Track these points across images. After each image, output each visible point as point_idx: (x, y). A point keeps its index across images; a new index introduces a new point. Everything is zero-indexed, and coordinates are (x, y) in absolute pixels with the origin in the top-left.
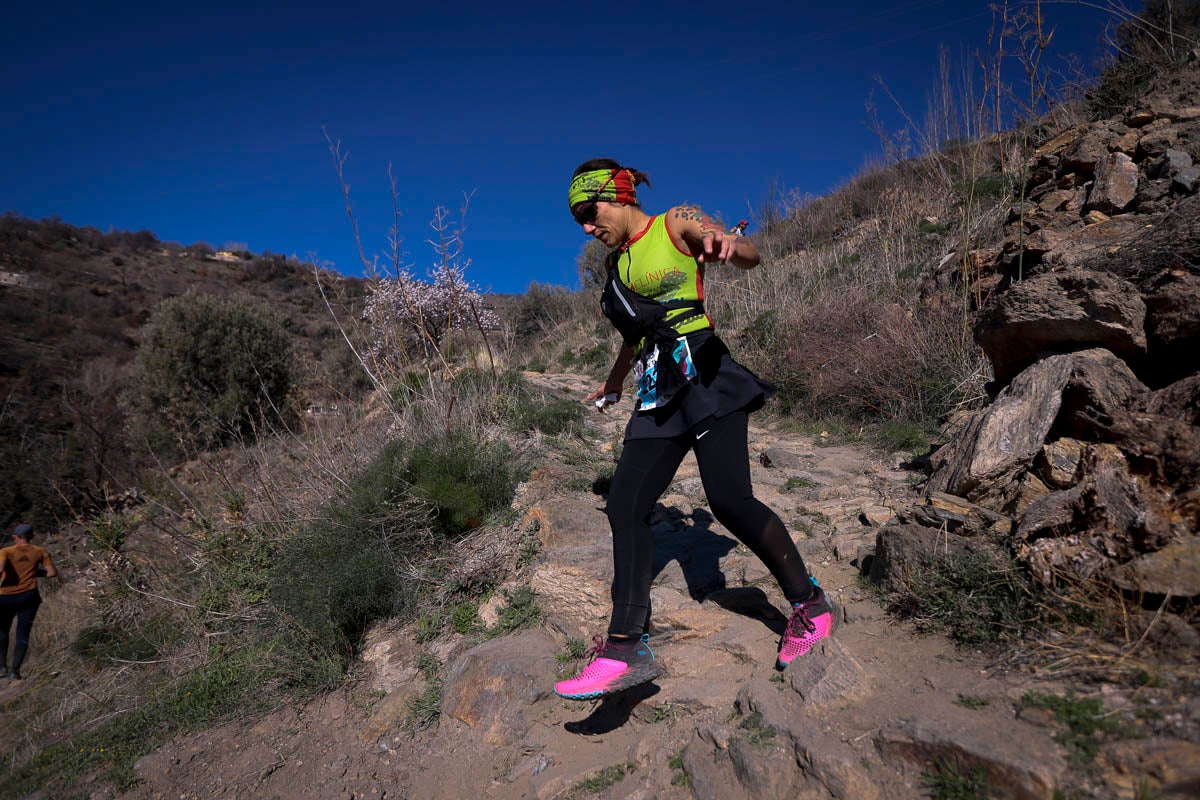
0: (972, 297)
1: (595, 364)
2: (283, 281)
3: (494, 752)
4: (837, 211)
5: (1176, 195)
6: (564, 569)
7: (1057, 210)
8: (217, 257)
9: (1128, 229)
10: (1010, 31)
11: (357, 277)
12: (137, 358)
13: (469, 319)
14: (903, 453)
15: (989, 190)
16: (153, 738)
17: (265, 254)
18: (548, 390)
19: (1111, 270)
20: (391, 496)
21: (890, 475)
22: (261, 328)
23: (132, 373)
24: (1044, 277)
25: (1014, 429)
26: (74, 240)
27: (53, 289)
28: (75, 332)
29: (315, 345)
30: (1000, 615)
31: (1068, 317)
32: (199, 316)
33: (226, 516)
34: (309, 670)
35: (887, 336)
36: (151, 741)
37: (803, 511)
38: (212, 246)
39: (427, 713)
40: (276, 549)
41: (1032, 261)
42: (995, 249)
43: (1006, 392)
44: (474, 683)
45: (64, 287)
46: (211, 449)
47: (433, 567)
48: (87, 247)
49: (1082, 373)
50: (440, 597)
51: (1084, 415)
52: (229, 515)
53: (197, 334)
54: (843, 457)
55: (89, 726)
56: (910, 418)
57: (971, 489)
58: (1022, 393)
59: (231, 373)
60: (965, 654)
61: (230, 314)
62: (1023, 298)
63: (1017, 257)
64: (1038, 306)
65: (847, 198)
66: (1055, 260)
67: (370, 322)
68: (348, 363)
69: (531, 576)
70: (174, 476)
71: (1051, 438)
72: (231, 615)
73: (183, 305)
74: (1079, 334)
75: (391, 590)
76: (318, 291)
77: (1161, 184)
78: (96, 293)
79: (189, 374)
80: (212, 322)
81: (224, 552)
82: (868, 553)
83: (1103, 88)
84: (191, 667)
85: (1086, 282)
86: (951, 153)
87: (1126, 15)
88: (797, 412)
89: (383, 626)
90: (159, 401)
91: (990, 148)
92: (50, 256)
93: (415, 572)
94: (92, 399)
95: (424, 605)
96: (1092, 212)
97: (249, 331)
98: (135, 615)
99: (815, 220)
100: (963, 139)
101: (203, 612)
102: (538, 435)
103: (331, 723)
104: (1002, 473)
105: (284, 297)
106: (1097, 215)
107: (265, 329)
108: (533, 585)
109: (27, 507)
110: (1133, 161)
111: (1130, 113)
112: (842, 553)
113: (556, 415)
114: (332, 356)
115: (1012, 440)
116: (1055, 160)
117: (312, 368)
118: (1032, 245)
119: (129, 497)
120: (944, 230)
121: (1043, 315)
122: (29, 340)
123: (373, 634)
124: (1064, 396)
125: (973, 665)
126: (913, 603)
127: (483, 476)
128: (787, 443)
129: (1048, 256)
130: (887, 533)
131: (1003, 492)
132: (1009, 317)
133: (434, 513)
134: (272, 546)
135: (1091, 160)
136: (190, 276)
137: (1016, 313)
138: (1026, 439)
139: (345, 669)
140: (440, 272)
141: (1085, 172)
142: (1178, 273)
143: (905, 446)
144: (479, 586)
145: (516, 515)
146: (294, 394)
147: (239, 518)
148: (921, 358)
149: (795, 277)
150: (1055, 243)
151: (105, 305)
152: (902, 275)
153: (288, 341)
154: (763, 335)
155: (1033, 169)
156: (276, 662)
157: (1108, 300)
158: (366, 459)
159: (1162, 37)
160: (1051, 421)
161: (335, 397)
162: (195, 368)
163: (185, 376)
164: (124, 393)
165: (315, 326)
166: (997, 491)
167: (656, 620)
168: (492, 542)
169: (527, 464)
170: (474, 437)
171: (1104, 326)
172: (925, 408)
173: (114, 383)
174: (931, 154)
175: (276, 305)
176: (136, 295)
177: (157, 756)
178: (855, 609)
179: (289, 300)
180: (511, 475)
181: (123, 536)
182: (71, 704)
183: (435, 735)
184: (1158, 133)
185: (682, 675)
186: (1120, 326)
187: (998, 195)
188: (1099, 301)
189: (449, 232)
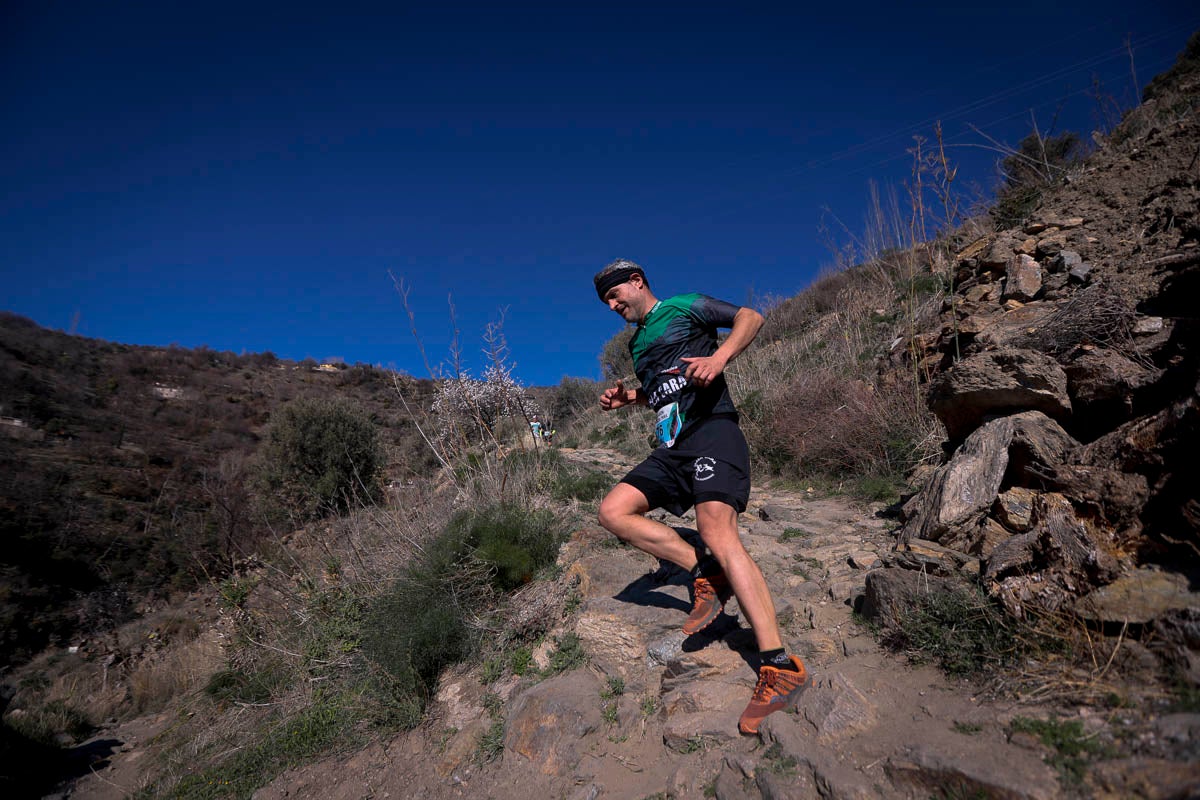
0: (921, 372)
1: (618, 440)
2: (370, 384)
3: (550, 782)
4: (803, 309)
5: (1073, 285)
6: (602, 616)
7: (980, 300)
8: (321, 369)
9: (1040, 315)
10: (924, 168)
11: (427, 379)
12: (261, 450)
13: (515, 408)
14: (878, 504)
15: (925, 287)
16: (267, 772)
17: (357, 365)
18: (581, 463)
19: (1034, 347)
20: (458, 558)
21: (869, 523)
22: (352, 423)
23: (255, 462)
24: (981, 355)
25: (972, 482)
26: (217, 361)
27: (200, 400)
28: (214, 431)
29: (395, 433)
30: (982, 646)
31: (1004, 387)
32: (306, 415)
33: (325, 577)
34: (394, 710)
35: (855, 407)
36: (265, 775)
37: (800, 558)
38: (318, 362)
39: (492, 747)
40: (366, 604)
41: (966, 343)
42: (935, 333)
43: (961, 451)
44: (532, 720)
45: (208, 397)
46: (314, 521)
47: (493, 617)
48: (226, 366)
49: (1022, 433)
50: (500, 644)
51: (1032, 469)
52: (328, 576)
53: (305, 429)
54: (828, 509)
55: (217, 759)
56: (881, 473)
57: (941, 535)
58: (975, 451)
59: (329, 459)
60: (955, 683)
61: (329, 413)
62: (966, 373)
63: (954, 339)
64: (979, 379)
65: (810, 297)
66: (985, 339)
67: (437, 414)
68: (420, 447)
69: (576, 623)
70: (286, 543)
71: (1004, 488)
72: (330, 663)
73: (294, 406)
74: (1015, 400)
75: (460, 638)
76: (396, 391)
77: (1059, 279)
78: (231, 401)
79: (297, 459)
80: (315, 420)
81: (325, 608)
82: (858, 593)
83: (1002, 206)
84: (299, 708)
85: (1015, 358)
86: (889, 259)
87: (1011, 153)
88: (786, 473)
89: (453, 670)
90: (275, 484)
91: (918, 254)
92: (198, 375)
93: (479, 623)
94: (225, 483)
95: (487, 651)
96: (1009, 301)
97: (344, 425)
98: (255, 661)
99: (786, 316)
100: (896, 247)
101: (308, 660)
102: (576, 502)
103: (413, 757)
104: (967, 520)
105: (371, 396)
106: (1013, 303)
107: (355, 423)
108: (578, 631)
109: (174, 572)
110: (1035, 260)
111: (1026, 224)
112: (837, 594)
113: (589, 485)
114: (408, 441)
115: (972, 492)
116: (973, 263)
117: (394, 453)
118: (965, 329)
119: (251, 561)
120: (892, 319)
121: (983, 386)
122: (181, 439)
123: (445, 677)
124: (1009, 453)
125: (963, 693)
126: (904, 637)
127: (532, 538)
128: (781, 499)
129: (979, 337)
130: (874, 577)
131: (969, 536)
132: (955, 389)
133: (494, 571)
134: (362, 602)
135: (1002, 261)
136: (300, 384)
137: (961, 385)
138: (983, 490)
139: (423, 709)
140: (491, 373)
141: (999, 270)
142: (1088, 348)
143: (879, 497)
144: (532, 633)
145: (560, 570)
146: (379, 475)
147: (337, 579)
148: (884, 424)
149: (774, 362)
150: (983, 326)
151: (237, 409)
152: (861, 357)
153: (374, 432)
154: (752, 411)
155: (957, 269)
156: (366, 705)
157: (1035, 372)
158: (438, 525)
159: (1041, 167)
160: (1002, 474)
161: (410, 474)
162: (303, 456)
163: (295, 463)
164: (250, 478)
165: (395, 418)
166: (964, 536)
167: (683, 660)
168: (539, 597)
169: (568, 527)
170: (524, 505)
171: (1035, 393)
172: (892, 464)
173: (242, 471)
174: (873, 261)
175: (365, 403)
176: (260, 401)
177: (270, 789)
178: (853, 644)
179: (375, 399)
180: (555, 537)
181: (246, 595)
182: (203, 739)
183: (499, 767)
184: (1051, 239)
185: (709, 709)
186: (1047, 392)
187: (932, 290)
188: (1028, 373)
189: (498, 342)
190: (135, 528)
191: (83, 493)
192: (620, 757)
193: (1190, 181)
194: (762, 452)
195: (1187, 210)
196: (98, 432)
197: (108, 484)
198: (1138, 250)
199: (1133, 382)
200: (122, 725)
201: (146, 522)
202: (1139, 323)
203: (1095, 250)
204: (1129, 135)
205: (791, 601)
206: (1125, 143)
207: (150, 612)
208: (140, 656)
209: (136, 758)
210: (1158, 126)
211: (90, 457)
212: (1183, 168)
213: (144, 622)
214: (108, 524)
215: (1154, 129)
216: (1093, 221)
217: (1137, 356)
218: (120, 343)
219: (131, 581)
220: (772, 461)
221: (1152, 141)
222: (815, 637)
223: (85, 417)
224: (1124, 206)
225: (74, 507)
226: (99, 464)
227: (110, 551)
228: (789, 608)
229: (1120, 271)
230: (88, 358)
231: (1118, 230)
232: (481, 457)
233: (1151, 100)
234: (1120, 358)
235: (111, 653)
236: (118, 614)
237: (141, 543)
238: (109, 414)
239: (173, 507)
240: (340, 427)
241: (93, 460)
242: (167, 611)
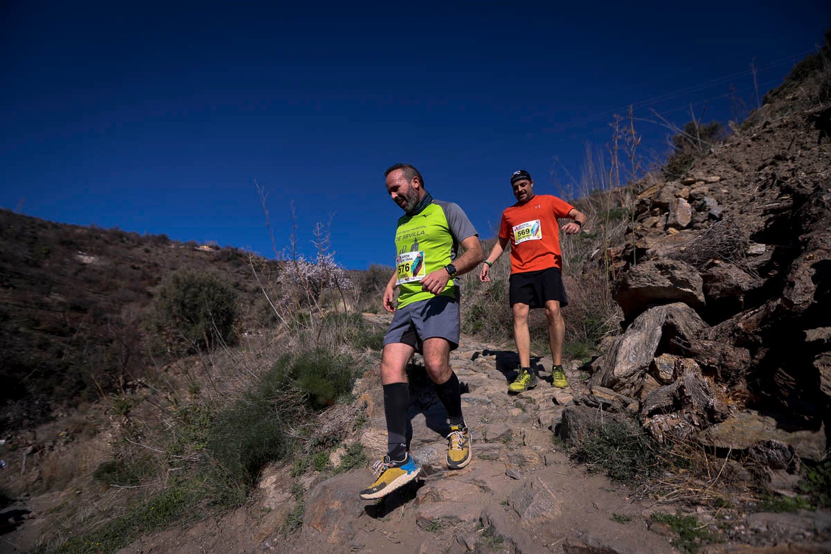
0: (610, 273)
2: (235, 261)
3: (334, 549)
5: (711, 220)
6: (380, 431)
7: (652, 227)
8: (201, 248)
9: (689, 238)
10: (620, 137)
11: (274, 259)
12: (152, 303)
14: (576, 361)
15: (616, 216)
16: (129, 537)
17: (227, 247)
18: (377, 324)
19: (683, 259)
20: (281, 387)
22: (220, 288)
23: (148, 313)
24: (648, 263)
25: (637, 349)
26: (125, 239)
27: (110, 266)
28: (119, 288)
29: (251, 297)
30: (635, 462)
31: (662, 285)
32: (187, 281)
34: (225, 494)
36: (127, 539)
38: (198, 242)
39: (295, 522)
40: (215, 417)
41: (640, 255)
42: (621, 248)
43: (632, 327)
44: (324, 504)
45: (117, 264)
46: (185, 356)
47: (305, 429)
48: (131, 243)
50: (307, 448)
51: (675, 342)
52: (189, 396)
53: (185, 291)
55: (95, 526)
56: (580, 341)
57: (615, 384)
58: (640, 328)
59: (202, 312)
60: (616, 487)
61: (204, 280)
62: (637, 275)
63: (633, 251)
64: (645, 279)
66: (653, 253)
67: (281, 284)
68: (267, 308)
69: (361, 436)
70: (166, 371)
71: (658, 354)
72: (185, 458)
73: (179, 274)
74: (668, 295)
75: (278, 444)
77: (702, 215)
78: (134, 268)
79: (179, 311)
80: (193, 284)
81: (185, 417)
82: (558, 422)
83: (669, 166)
85: (670, 266)
86: (595, 196)
89: (273, 466)
91: (614, 195)
92: (111, 248)
93: (294, 433)
94: (125, 326)
95: (298, 454)
96: (670, 229)
97: (214, 289)
98: (133, 455)
100: (601, 189)
101: (168, 455)
102: (369, 351)
103: (237, 528)
104: (632, 375)
105: (236, 270)
106: (672, 230)
107: (223, 289)
108: (362, 441)
109: (84, 387)
110: (688, 202)
111: (684, 179)
112: (543, 422)
114: (260, 303)
115: (636, 355)
116: (648, 202)
117: (247, 311)
118: (640, 245)
119: (140, 382)
120: (593, 237)
121: (648, 284)
122: (95, 293)
123: (267, 471)
124: (662, 330)
125: (621, 494)
126: (585, 454)
127: (336, 375)
129: (649, 251)
130: (568, 411)
131: (634, 385)
132: (630, 285)
133: (305, 398)
134: (212, 415)
135: (667, 202)
136: (185, 258)
137: (634, 283)
138: (644, 354)
139: (247, 493)
140: (321, 258)
141: (665, 208)
142: (717, 262)
143: (578, 357)
144: (330, 441)
145: (354, 398)
146: (236, 325)
147: (195, 398)
148: (584, 307)
150: (652, 244)
151: (138, 274)
153: (235, 295)
154: (497, 294)
155: (637, 205)
156: (207, 489)
157: (682, 276)
158: (271, 364)
159: (695, 142)
160: (657, 344)
161: (258, 327)
162: (183, 309)
163: (177, 314)
164: (143, 323)
165: (252, 286)
166: (630, 385)
168: (341, 414)
169: (362, 368)
170: (332, 351)
171: (682, 290)
172: (588, 335)
173: (138, 318)
175: (231, 274)
176: (155, 269)
177: (129, 549)
178: (550, 457)
179: (238, 272)
180: (353, 375)
181: (130, 406)
182: (89, 512)
183: (298, 537)
184: (699, 189)
185: (447, 500)
186: (690, 291)
187: (620, 218)
188: (677, 276)
189: (323, 236)
190: (56, 356)
191: (18, 328)
192: (385, 532)
193: (788, 157)
194: (502, 322)
195: (785, 176)
196: (33, 284)
197: (38, 323)
198: (753, 199)
199: (745, 286)
200: (32, 499)
201: (65, 352)
202: (751, 247)
203: (726, 199)
204: (752, 125)
205: (511, 426)
206: (749, 130)
207: (62, 416)
208: (51, 448)
209: (39, 524)
210: (770, 119)
211: (25, 302)
212: (784, 149)
213: (57, 424)
214: (35, 352)
215: (767, 122)
216: (726, 179)
217: (748, 269)
218: (54, 222)
219: (50, 394)
220: (508, 328)
221: (765, 130)
222: (526, 452)
223: (24, 273)
224: (746, 171)
225: (11, 338)
226: (32, 308)
227: (36, 372)
228: (509, 430)
229: (741, 212)
230: (29, 232)
231: (742, 186)
232: (308, 316)
233: (767, 105)
234: (737, 270)
235: (30, 445)
236: (39, 417)
237: (59, 366)
238: (42, 272)
239: (85, 342)
240: (212, 291)
241: (28, 305)
242: (76, 416)
